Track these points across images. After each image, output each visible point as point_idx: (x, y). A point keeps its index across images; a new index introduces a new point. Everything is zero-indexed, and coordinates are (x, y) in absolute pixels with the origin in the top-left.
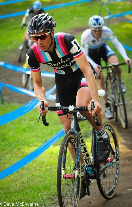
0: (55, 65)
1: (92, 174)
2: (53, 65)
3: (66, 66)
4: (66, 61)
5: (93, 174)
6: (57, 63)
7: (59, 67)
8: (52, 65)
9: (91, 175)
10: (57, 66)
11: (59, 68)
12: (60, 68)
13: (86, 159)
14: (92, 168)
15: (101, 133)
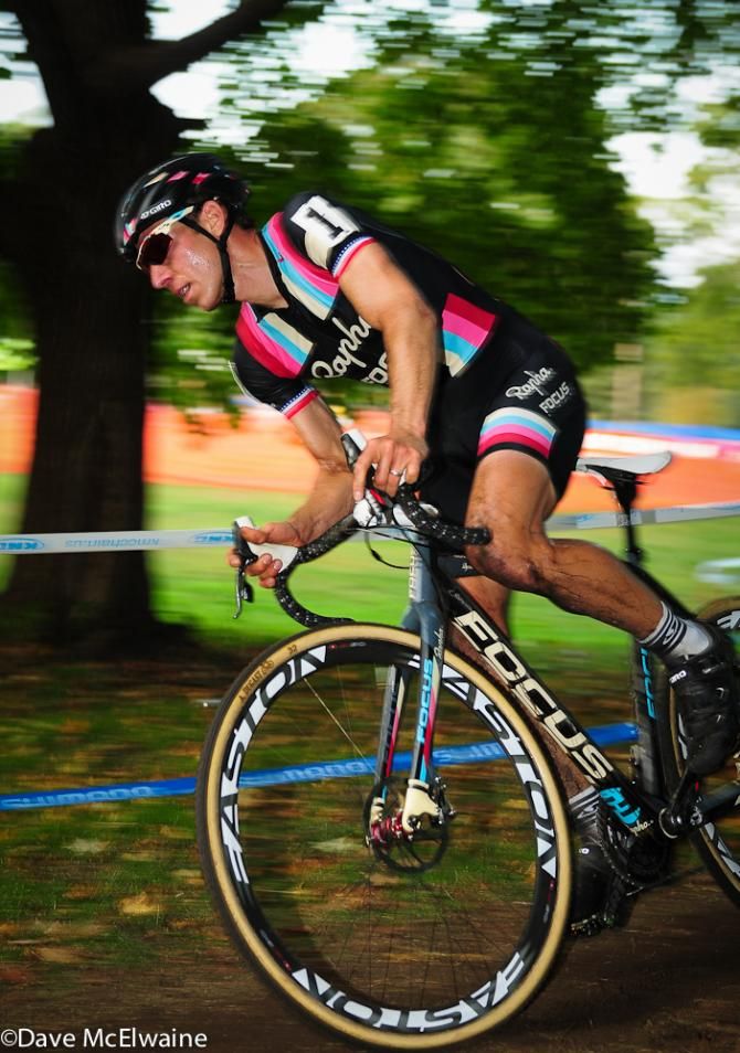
0: (341, 361)
1: (635, 825)
5: (641, 823)
6: (343, 350)
7: (379, 371)
8: (332, 367)
9: (634, 830)
11: (380, 375)
13: (570, 750)
14: (619, 789)
15: (665, 642)
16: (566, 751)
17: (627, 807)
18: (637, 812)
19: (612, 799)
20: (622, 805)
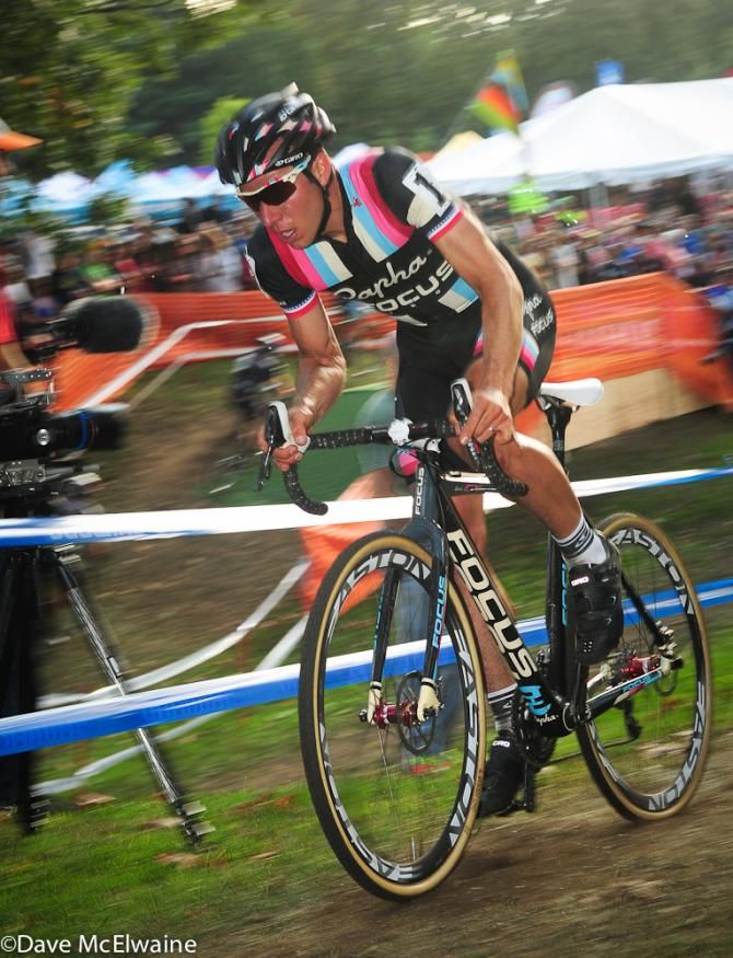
0: (369, 292)
1: (543, 716)
2: (360, 296)
3: (416, 293)
4: (411, 271)
5: (549, 716)
6: (377, 286)
7: (392, 301)
8: (357, 295)
9: (541, 721)
10: (381, 296)
11: (390, 305)
12: (395, 306)
13: (507, 651)
14: (539, 687)
15: (577, 546)
16: (503, 651)
17: (541, 702)
18: (549, 707)
19: (530, 694)
20: (537, 700)
